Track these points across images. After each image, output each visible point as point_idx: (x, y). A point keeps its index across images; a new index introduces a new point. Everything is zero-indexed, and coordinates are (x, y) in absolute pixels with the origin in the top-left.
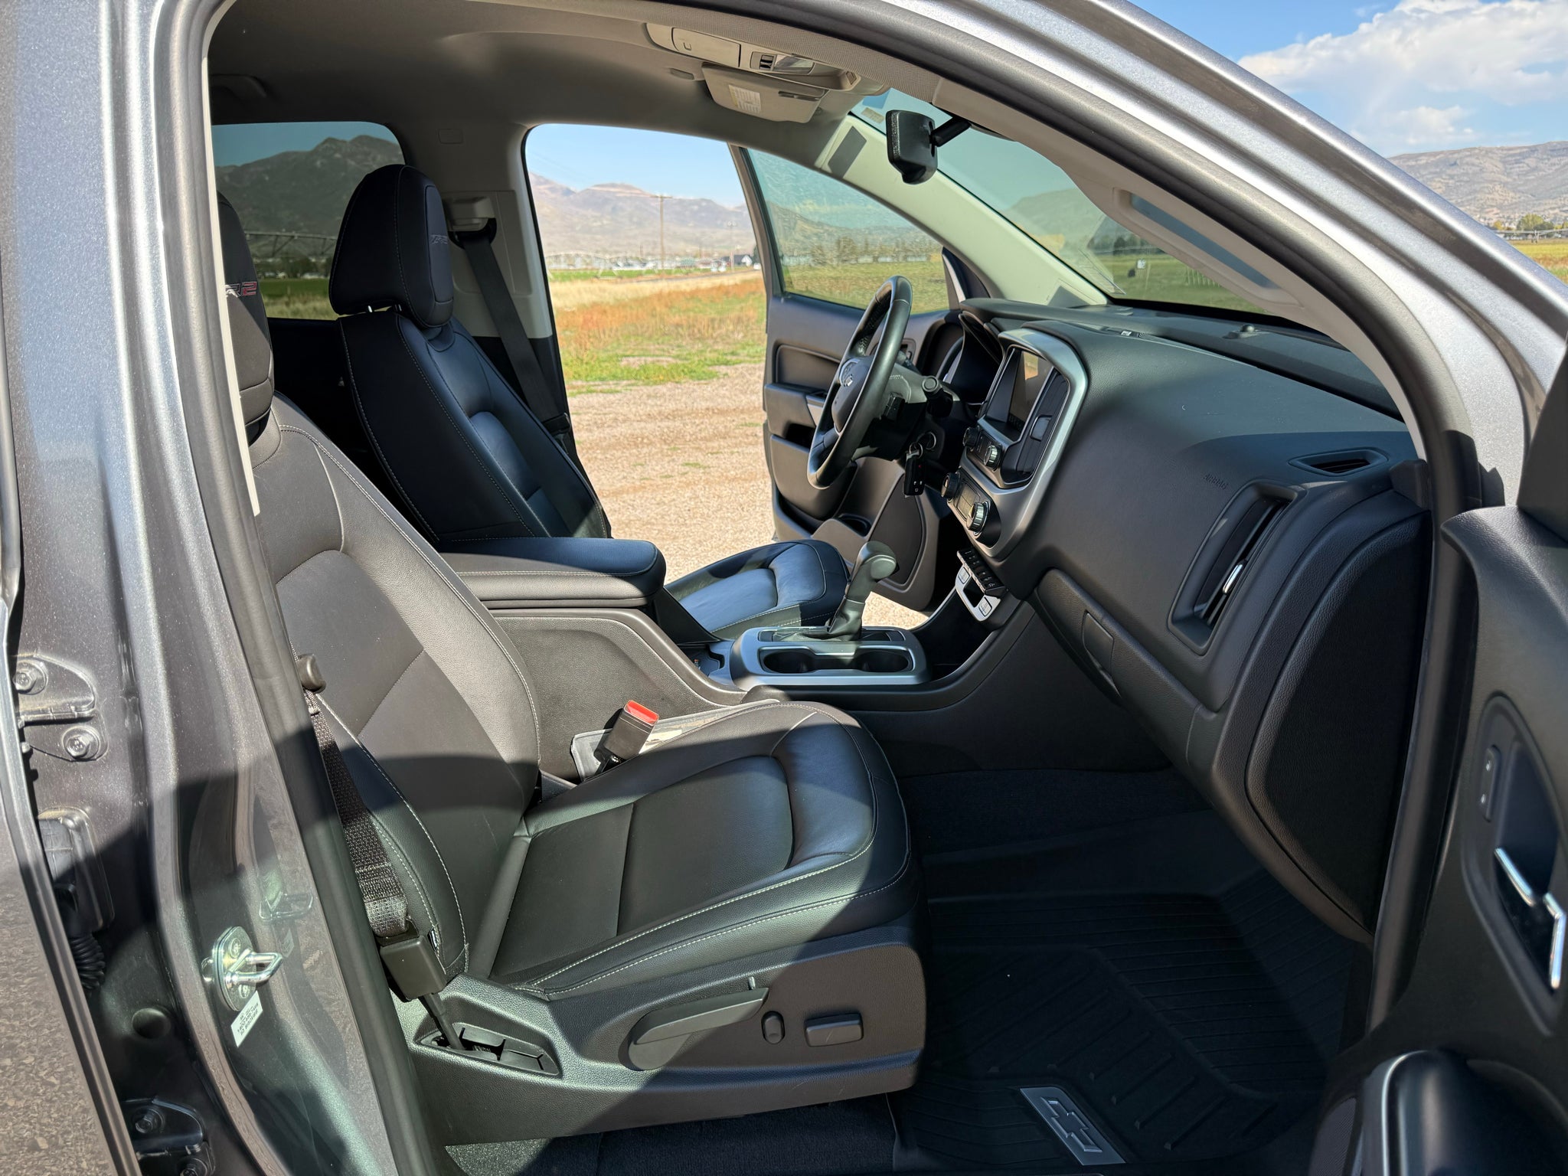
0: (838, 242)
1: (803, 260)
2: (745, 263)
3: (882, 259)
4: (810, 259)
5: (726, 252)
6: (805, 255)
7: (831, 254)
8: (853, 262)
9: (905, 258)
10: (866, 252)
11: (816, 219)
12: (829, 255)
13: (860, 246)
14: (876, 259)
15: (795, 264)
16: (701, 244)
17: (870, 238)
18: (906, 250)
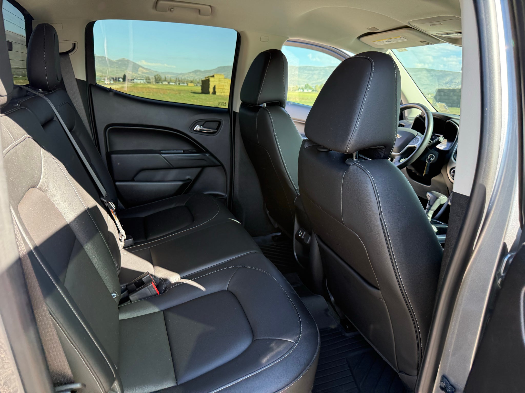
0: (155, 76)
1: (142, 81)
2: (120, 81)
3: (171, 83)
4: (145, 81)
5: (113, 76)
6: (143, 80)
7: (152, 80)
8: (161, 83)
9: (179, 84)
10: (165, 80)
11: (146, 67)
12: (151, 80)
13: (163, 77)
14: (169, 83)
15: (139, 82)
16: (103, 73)
17: (166, 75)
18: (179, 81)
